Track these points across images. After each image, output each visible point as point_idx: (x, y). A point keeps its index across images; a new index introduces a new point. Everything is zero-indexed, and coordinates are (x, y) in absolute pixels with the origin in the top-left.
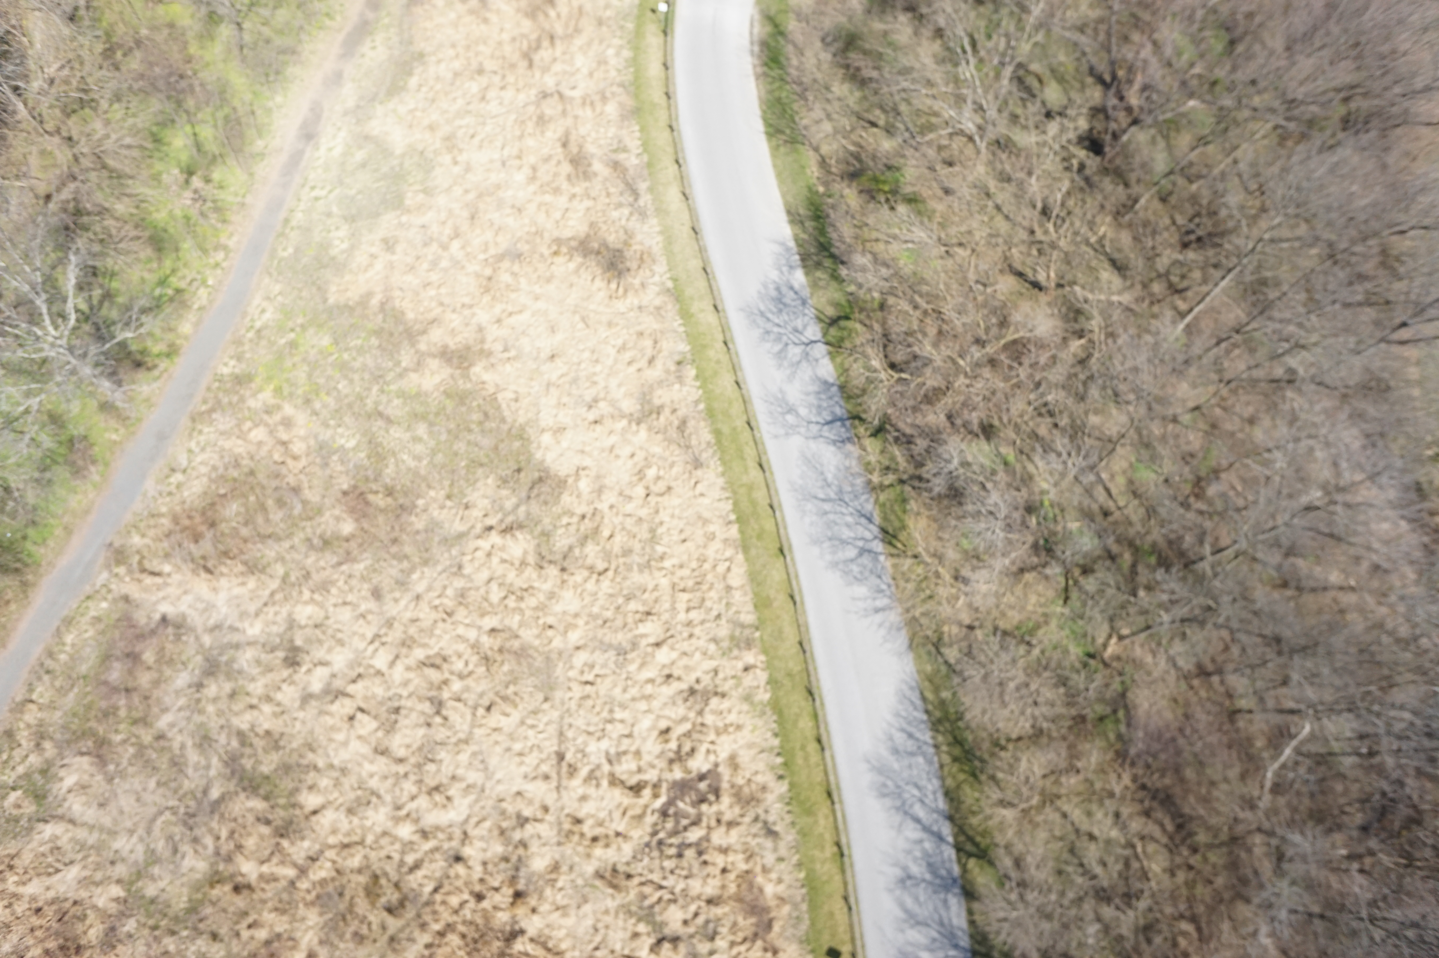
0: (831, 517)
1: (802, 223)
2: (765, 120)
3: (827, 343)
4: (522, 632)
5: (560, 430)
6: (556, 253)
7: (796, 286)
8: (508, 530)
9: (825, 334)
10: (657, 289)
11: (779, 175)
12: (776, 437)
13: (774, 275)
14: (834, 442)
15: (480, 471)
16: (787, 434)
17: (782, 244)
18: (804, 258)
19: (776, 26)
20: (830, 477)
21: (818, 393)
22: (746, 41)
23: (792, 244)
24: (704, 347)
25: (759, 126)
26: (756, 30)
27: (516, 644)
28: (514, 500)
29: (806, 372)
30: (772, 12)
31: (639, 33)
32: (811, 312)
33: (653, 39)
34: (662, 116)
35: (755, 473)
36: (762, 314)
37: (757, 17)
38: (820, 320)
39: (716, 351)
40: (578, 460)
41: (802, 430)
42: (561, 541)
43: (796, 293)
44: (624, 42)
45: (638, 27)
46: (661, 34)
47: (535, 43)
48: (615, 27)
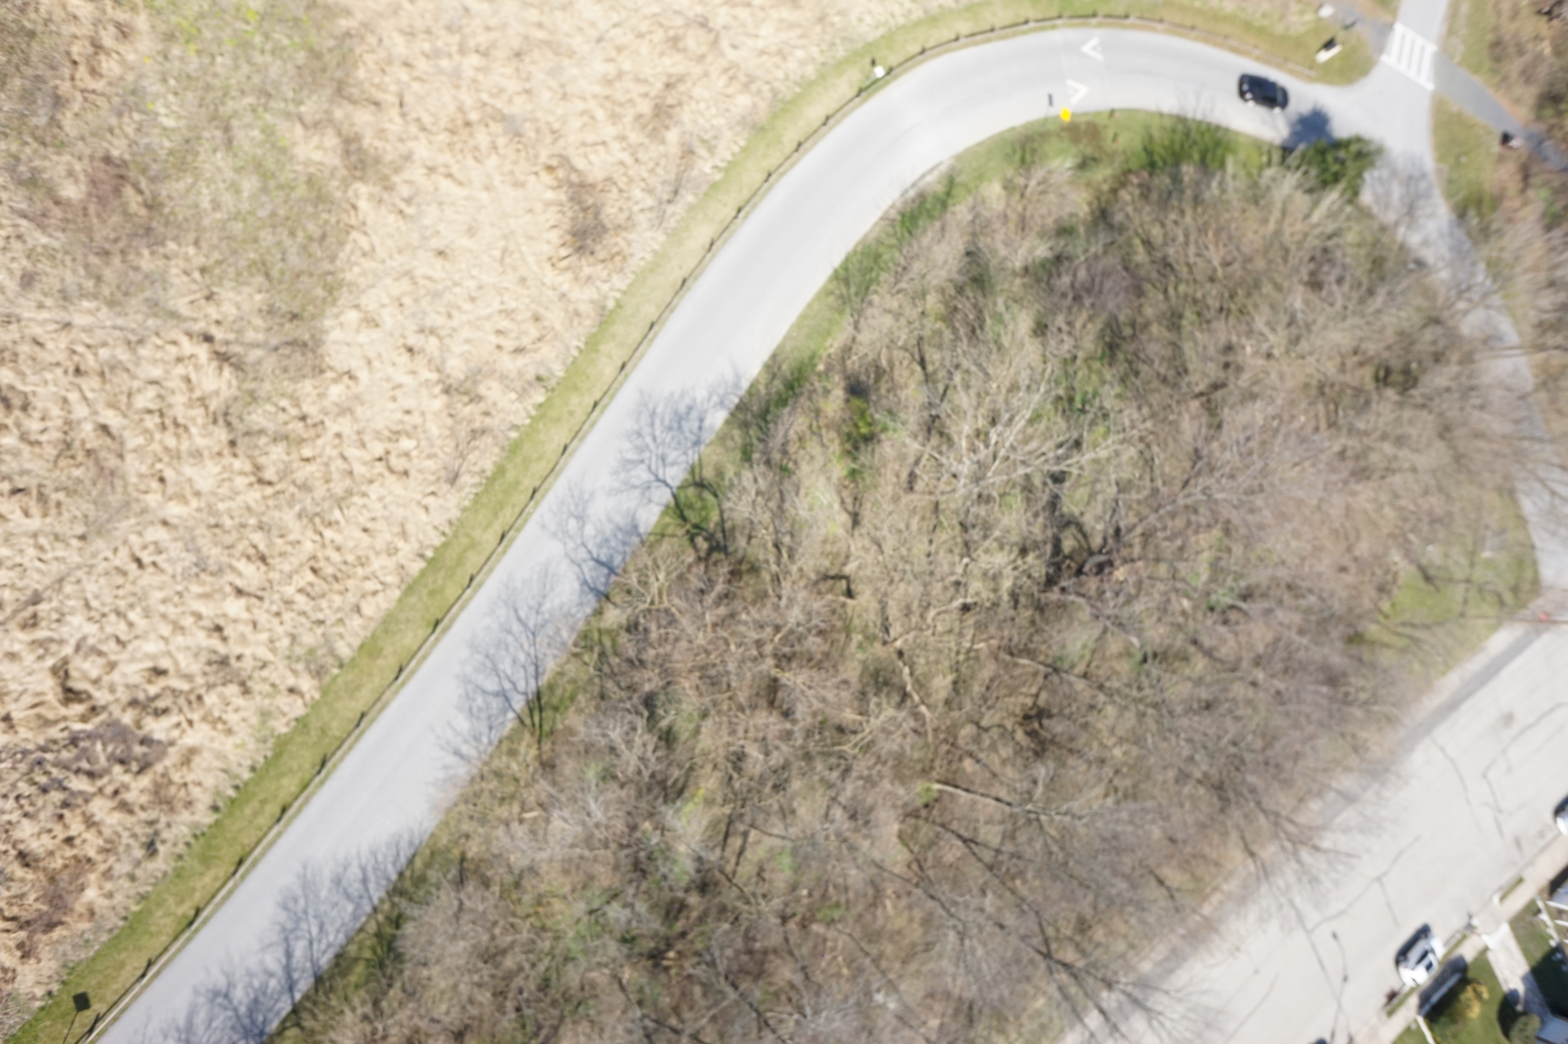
0: (510, 639)
1: (774, 376)
2: (847, 259)
3: (675, 496)
4: (129, 457)
5: (372, 322)
6: (550, 169)
7: (707, 423)
8: (222, 358)
9: (681, 487)
10: (596, 296)
11: (803, 317)
12: (543, 527)
13: (701, 394)
14: (585, 582)
15: (260, 279)
16: (554, 534)
17: (738, 376)
18: (741, 407)
19: (948, 194)
20: (547, 606)
21: (619, 529)
22: (911, 177)
23: (745, 385)
24: (576, 388)
25: (837, 259)
26: (930, 178)
27: (112, 462)
28: (260, 337)
29: (629, 501)
30: (958, 180)
31: (840, 66)
32: (693, 456)
33: (844, 86)
34: (775, 158)
35: (490, 537)
36: (653, 414)
37: (943, 168)
38: (692, 472)
39: (579, 403)
40: (356, 364)
41: (571, 545)
42: (257, 418)
43: (700, 428)
44: (820, 59)
45: (846, 61)
46: (856, 90)
48: (828, 38)
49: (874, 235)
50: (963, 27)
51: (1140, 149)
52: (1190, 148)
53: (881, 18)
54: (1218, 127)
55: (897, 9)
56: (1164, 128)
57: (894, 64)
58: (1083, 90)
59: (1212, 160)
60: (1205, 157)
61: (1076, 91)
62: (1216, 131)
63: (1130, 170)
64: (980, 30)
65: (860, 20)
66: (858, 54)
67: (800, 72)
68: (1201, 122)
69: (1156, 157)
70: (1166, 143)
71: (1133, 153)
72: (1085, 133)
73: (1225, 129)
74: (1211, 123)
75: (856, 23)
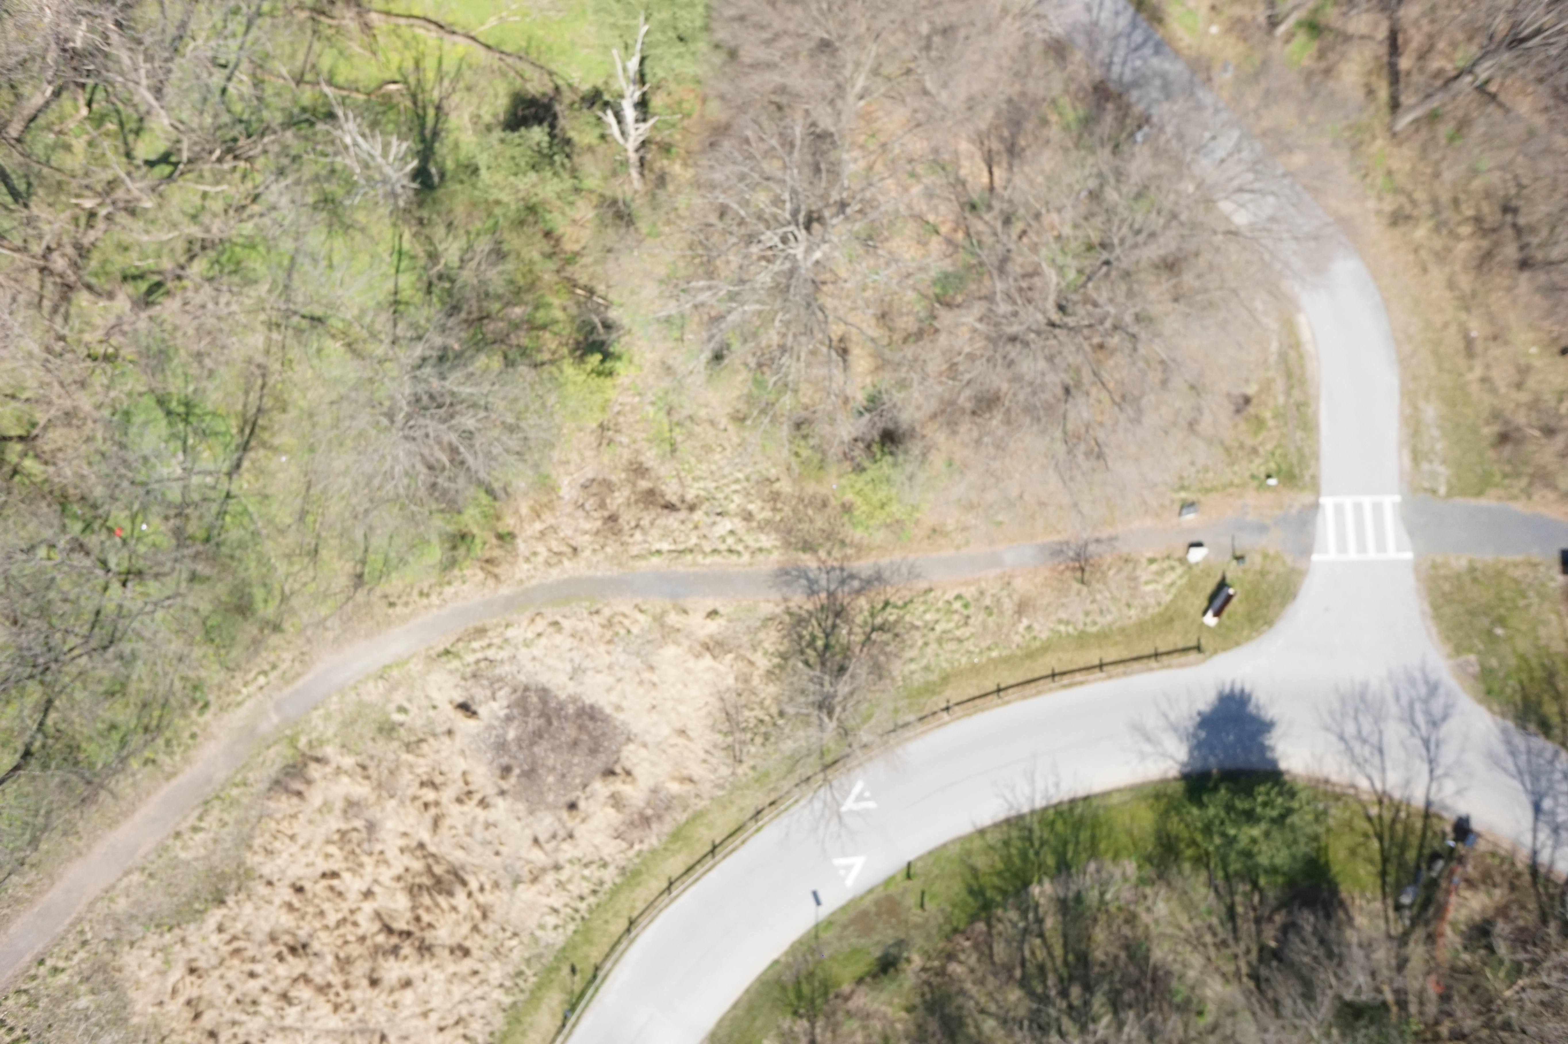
44: (507, 1000)
45: (539, 986)
46: (560, 1016)
47: (394, 940)
48: (511, 969)
50: (675, 865)
51: (964, 894)
52: (1037, 854)
53: (569, 911)
54: (1073, 802)
55: (585, 888)
56: (991, 847)
57: (598, 961)
58: (858, 862)
59: (1076, 852)
60: (1065, 853)
61: (849, 868)
62: (1071, 809)
63: (955, 931)
64: (697, 857)
65: (542, 927)
66: (553, 969)
67: (488, 1029)
68: (1045, 809)
69: (989, 893)
70: (1000, 866)
71: (954, 905)
72: (878, 914)
73: (1086, 798)
74: (1060, 803)
75: (539, 933)
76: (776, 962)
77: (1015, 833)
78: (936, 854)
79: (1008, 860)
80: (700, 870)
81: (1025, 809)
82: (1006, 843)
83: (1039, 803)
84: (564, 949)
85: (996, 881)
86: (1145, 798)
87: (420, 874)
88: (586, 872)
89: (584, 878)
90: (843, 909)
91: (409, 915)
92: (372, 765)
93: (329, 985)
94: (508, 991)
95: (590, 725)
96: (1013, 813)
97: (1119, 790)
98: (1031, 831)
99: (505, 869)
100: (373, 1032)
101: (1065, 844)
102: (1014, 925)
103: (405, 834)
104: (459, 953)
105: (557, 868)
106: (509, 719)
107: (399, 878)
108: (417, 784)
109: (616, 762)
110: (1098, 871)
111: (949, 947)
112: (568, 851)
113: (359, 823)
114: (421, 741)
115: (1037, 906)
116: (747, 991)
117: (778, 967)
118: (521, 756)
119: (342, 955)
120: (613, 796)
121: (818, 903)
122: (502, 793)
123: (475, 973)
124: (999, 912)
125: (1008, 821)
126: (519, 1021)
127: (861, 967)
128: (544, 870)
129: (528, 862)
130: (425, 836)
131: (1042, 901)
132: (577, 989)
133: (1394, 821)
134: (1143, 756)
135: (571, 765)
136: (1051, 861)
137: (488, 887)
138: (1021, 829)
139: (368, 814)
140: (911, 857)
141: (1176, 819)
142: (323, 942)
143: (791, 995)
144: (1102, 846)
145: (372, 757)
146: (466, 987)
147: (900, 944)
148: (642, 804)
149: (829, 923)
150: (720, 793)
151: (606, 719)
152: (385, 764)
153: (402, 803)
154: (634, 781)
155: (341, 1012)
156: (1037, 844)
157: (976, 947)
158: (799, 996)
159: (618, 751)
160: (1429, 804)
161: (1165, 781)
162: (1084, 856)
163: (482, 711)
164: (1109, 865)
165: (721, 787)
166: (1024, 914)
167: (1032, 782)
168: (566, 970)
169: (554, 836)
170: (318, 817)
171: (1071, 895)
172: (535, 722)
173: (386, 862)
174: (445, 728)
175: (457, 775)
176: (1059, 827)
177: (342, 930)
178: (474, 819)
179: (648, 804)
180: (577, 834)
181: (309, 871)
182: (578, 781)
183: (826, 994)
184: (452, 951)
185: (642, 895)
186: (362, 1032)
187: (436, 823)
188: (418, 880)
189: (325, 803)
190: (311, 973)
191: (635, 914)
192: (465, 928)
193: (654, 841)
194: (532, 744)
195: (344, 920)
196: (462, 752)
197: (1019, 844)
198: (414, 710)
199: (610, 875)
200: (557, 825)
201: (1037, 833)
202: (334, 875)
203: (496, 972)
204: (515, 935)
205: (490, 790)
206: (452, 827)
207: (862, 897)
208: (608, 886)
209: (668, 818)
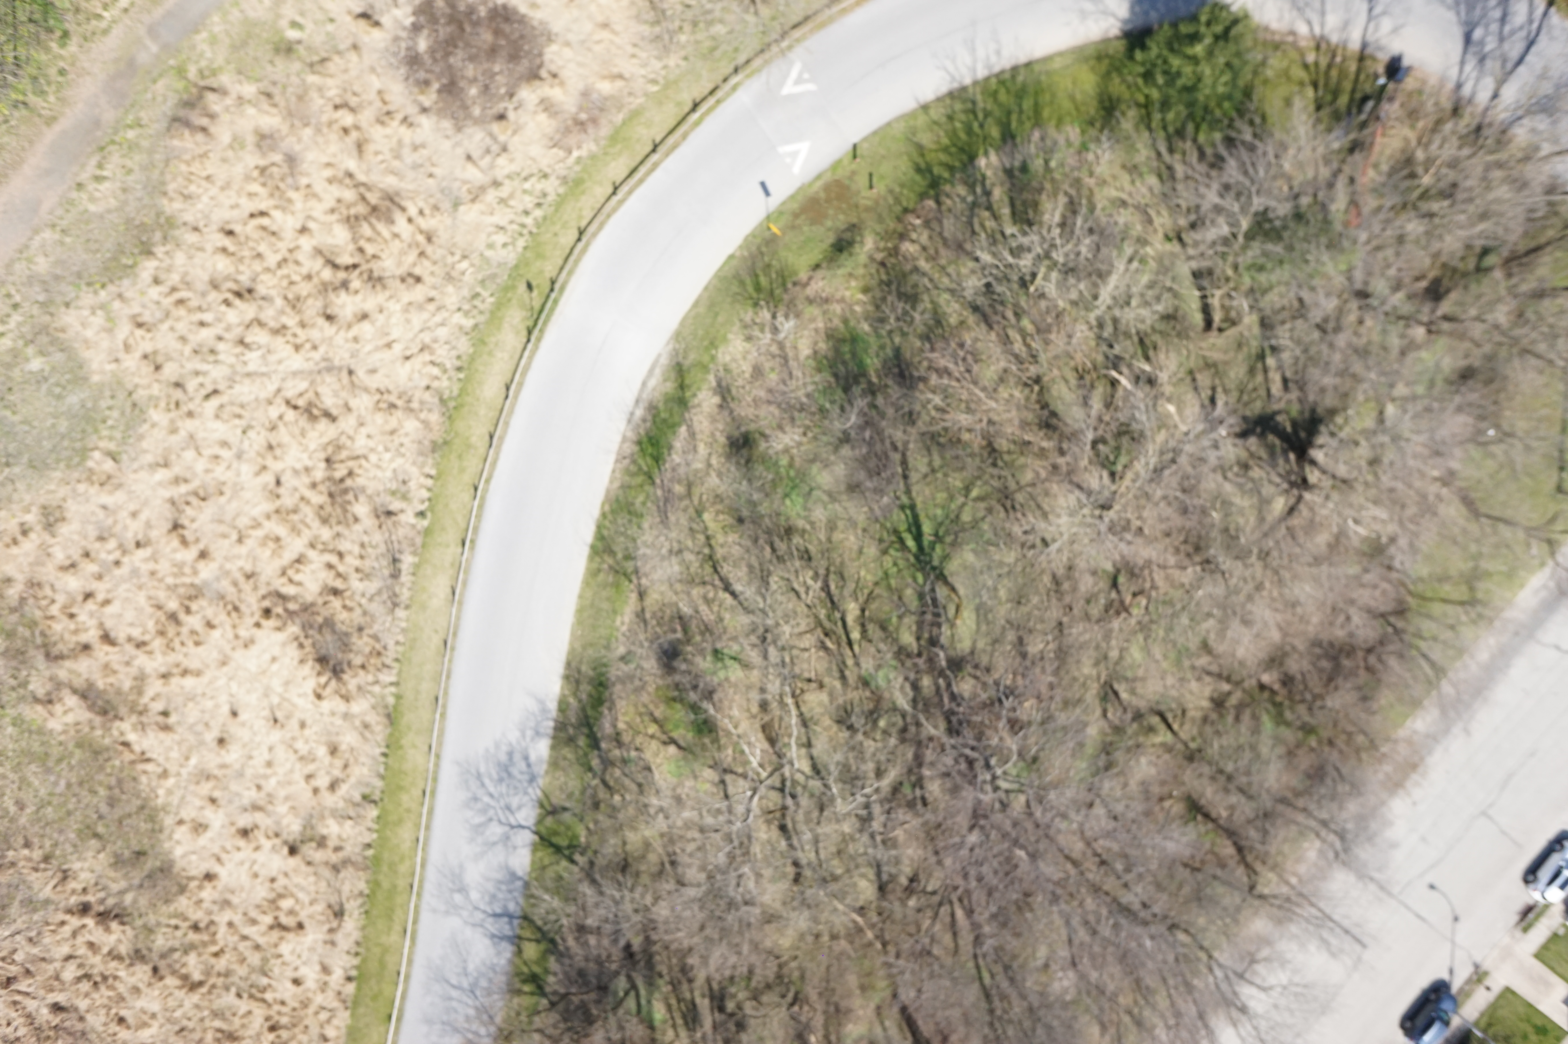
0: (454, 1004)
1: (578, 682)
2: (599, 527)
3: (536, 833)
4: (88, 1017)
5: (199, 828)
6: (267, 612)
7: (533, 757)
8: (104, 917)
9: (540, 821)
10: (373, 702)
11: (580, 611)
12: (434, 911)
13: (513, 736)
14: (493, 936)
15: (93, 843)
16: (447, 913)
17: (541, 702)
18: (560, 727)
19: (682, 387)
20: (471, 967)
21: (500, 882)
22: (629, 398)
23: (553, 706)
24: (400, 789)
25: (588, 534)
26: (652, 383)
27: (78, 1026)
28: (123, 884)
29: (497, 856)
30: (687, 363)
31: (495, 316)
32: (535, 793)
33: (510, 337)
34: (472, 468)
36: (479, 776)
37: (664, 361)
38: (542, 806)
39: (409, 797)
40: (209, 866)
41: (465, 914)
42: (161, 942)
43: (529, 765)
44: (468, 323)
45: (499, 306)
46: (525, 333)
47: (342, 275)
48: (466, 292)
49: (617, 484)
50: (617, 169)
51: (911, 173)
52: (981, 126)
53: (515, 227)
54: (1015, 69)
55: (529, 202)
56: (935, 123)
57: (554, 274)
58: (803, 147)
59: (1021, 122)
60: (1009, 124)
61: (794, 155)
62: (1013, 77)
63: (906, 210)
64: (639, 159)
65: (491, 246)
66: (508, 288)
67: (454, 353)
68: (987, 79)
69: (936, 170)
70: (945, 141)
71: (902, 186)
72: (828, 201)
73: (1028, 65)
74: (1002, 72)
75: (489, 253)
76: (731, 257)
77: (958, 106)
78: (881, 133)
79: (953, 134)
80: (643, 170)
81: (968, 81)
82: (950, 118)
83: (981, 73)
84: (516, 267)
85: (943, 157)
86: (1086, 60)
87: (354, 204)
88: (527, 186)
89: (525, 192)
90: (792, 197)
91: (351, 247)
92: (276, 91)
93: (284, 327)
94: (467, 314)
95: (507, 28)
96: (956, 85)
97: (1060, 54)
98: (974, 103)
99: (442, 191)
100: (340, 369)
101: (1009, 113)
102: (963, 200)
103: (329, 165)
104: (411, 281)
105: (496, 184)
106: (416, 28)
107: (332, 211)
108: (330, 108)
109: (540, 66)
110: (1042, 139)
111: (900, 228)
112: (504, 166)
113: (277, 158)
114: (324, 60)
115: (984, 177)
116: (706, 288)
117: (734, 262)
118: (437, 69)
119: (290, 296)
120: (542, 101)
121: (767, 193)
122: (424, 110)
123: (431, 300)
124: (947, 188)
125: (951, 95)
126: (483, 342)
127: (815, 254)
128: (483, 189)
129: (465, 182)
130: (352, 164)
131: (989, 173)
132: (537, 305)
133: (1330, 66)
134: (1083, 15)
135: (493, 75)
136: (995, 132)
137: (427, 211)
138: (964, 101)
139: (284, 145)
140: (855, 139)
141: (1117, 80)
142: (267, 285)
143: (750, 289)
144: (1046, 113)
145: (274, 83)
146: (425, 315)
147: (853, 228)
148: (573, 110)
149: (780, 212)
150: (655, 88)
151: (522, 20)
152: (290, 90)
153: (318, 131)
154: (562, 84)
155: (302, 352)
156: (981, 116)
157: (927, 224)
158: (758, 288)
159: (540, 55)
160: (1364, 45)
161: (1106, 41)
162: (1028, 125)
163: (385, 20)
164: (1052, 131)
165: (654, 82)
166: (972, 187)
167: (973, 50)
168: (523, 287)
169: (488, 151)
170: (230, 153)
171: (1017, 164)
172: (444, 31)
173: (315, 196)
174: (349, 42)
175: (372, 96)
176: (1003, 97)
177: (284, 271)
178: (400, 142)
179: (581, 109)
180: (511, 147)
181: (235, 213)
182: (503, 91)
183: (784, 284)
184: (403, 280)
185: (587, 204)
186: (329, 370)
187: (360, 146)
188: (353, 211)
189: (235, 138)
190: (263, 317)
191: (583, 224)
192: (412, 257)
193: (593, 147)
194: (447, 54)
195: (285, 260)
196: (373, 70)
197: (963, 117)
198: (309, 26)
199: (552, 186)
200: (488, 141)
201: (980, 105)
202: (263, 214)
203: (452, 297)
204: (465, 257)
205: (412, 110)
206: (377, 153)
207: (811, 184)
208: (551, 197)
209: (603, 121)
